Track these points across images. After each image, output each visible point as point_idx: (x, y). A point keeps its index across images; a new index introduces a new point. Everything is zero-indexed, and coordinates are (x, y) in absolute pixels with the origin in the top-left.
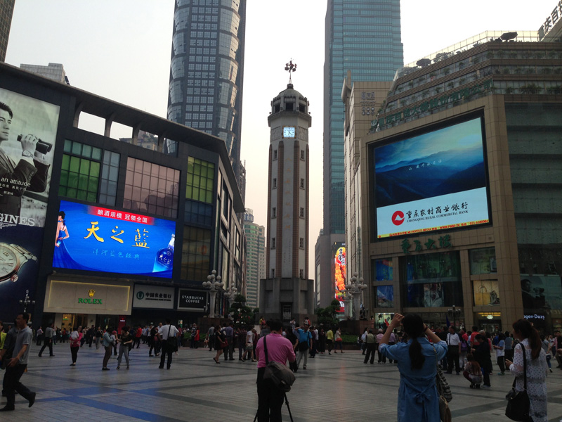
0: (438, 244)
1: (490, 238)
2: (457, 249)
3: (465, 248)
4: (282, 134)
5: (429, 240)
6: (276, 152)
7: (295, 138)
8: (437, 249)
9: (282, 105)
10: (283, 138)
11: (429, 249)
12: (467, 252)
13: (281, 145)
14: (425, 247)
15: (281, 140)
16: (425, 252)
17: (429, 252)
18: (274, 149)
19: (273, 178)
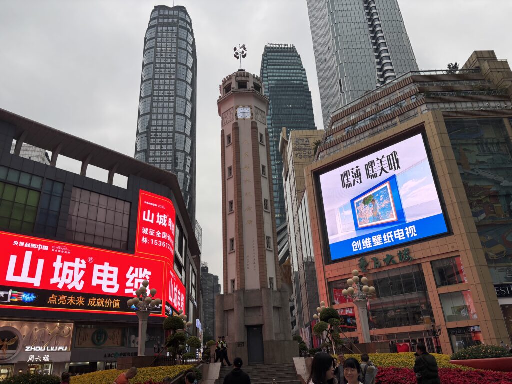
0: (397, 259)
1: (453, 247)
2: (419, 262)
3: (428, 260)
4: (236, 115)
5: (387, 256)
6: (229, 137)
7: (252, 119)
8: (397, 264)
9: (234, 85)
10: (237, 119)
11: (389, 265)
12: (429, 264)
13: (236, 128)
14: (383, 264)
15: (235, 121)
16: (385, 269)
17: (388, 268)
18: (226, 134)
19: (227, 166)
